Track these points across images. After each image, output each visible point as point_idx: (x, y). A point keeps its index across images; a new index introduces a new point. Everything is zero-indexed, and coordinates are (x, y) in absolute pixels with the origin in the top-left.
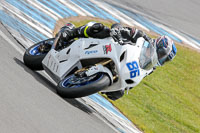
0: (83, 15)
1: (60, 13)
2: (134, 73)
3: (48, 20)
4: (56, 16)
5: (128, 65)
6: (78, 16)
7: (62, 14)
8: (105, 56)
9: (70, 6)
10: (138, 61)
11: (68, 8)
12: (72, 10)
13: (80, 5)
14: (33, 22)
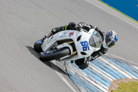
0: (130, 78)
1: (114, 76)
2: (85, 48)
3: (106, 81)
4: (111, 79)
5: (82, 43)
6: (127, 78)
7: (115, 77)
8: (69, 38)
9: (121, 72)
10: (88, 41)
11: (120, 73)
12: (122, 74)
13: (128, 71)
14: (96, 82)
